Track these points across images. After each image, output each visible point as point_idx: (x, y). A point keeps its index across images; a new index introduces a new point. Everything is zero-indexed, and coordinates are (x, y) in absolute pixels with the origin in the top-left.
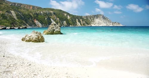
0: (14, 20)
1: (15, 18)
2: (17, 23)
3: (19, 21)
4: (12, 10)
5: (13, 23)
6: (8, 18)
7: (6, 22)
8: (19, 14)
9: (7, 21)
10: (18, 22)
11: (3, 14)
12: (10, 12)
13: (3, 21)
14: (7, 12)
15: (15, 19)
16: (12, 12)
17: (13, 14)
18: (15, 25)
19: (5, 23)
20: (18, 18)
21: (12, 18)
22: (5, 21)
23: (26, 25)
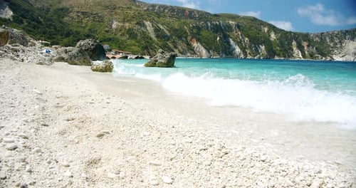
0: (150, 41)
1: (153, 36)
2: (156, 46)
3: (160, 43)
4: (147, 21)
5: (146, 48)
6: (139, 38)
7: (135, 45)
8: (161, 27)
9: (137, 42)
10: (157, 44)
11: (129, 29)
12: (144, 23)
13: (129, 42)
14: (137, 24)
15: (151, 39)
16: (148, 23)
17: (148, 28)
18: (150, 50)
19: (133, 47)
20: (157, 37)
21: (145, 36)
22: (133, 42)
23: (173, 51)
